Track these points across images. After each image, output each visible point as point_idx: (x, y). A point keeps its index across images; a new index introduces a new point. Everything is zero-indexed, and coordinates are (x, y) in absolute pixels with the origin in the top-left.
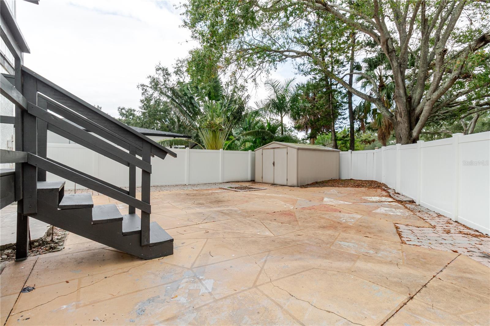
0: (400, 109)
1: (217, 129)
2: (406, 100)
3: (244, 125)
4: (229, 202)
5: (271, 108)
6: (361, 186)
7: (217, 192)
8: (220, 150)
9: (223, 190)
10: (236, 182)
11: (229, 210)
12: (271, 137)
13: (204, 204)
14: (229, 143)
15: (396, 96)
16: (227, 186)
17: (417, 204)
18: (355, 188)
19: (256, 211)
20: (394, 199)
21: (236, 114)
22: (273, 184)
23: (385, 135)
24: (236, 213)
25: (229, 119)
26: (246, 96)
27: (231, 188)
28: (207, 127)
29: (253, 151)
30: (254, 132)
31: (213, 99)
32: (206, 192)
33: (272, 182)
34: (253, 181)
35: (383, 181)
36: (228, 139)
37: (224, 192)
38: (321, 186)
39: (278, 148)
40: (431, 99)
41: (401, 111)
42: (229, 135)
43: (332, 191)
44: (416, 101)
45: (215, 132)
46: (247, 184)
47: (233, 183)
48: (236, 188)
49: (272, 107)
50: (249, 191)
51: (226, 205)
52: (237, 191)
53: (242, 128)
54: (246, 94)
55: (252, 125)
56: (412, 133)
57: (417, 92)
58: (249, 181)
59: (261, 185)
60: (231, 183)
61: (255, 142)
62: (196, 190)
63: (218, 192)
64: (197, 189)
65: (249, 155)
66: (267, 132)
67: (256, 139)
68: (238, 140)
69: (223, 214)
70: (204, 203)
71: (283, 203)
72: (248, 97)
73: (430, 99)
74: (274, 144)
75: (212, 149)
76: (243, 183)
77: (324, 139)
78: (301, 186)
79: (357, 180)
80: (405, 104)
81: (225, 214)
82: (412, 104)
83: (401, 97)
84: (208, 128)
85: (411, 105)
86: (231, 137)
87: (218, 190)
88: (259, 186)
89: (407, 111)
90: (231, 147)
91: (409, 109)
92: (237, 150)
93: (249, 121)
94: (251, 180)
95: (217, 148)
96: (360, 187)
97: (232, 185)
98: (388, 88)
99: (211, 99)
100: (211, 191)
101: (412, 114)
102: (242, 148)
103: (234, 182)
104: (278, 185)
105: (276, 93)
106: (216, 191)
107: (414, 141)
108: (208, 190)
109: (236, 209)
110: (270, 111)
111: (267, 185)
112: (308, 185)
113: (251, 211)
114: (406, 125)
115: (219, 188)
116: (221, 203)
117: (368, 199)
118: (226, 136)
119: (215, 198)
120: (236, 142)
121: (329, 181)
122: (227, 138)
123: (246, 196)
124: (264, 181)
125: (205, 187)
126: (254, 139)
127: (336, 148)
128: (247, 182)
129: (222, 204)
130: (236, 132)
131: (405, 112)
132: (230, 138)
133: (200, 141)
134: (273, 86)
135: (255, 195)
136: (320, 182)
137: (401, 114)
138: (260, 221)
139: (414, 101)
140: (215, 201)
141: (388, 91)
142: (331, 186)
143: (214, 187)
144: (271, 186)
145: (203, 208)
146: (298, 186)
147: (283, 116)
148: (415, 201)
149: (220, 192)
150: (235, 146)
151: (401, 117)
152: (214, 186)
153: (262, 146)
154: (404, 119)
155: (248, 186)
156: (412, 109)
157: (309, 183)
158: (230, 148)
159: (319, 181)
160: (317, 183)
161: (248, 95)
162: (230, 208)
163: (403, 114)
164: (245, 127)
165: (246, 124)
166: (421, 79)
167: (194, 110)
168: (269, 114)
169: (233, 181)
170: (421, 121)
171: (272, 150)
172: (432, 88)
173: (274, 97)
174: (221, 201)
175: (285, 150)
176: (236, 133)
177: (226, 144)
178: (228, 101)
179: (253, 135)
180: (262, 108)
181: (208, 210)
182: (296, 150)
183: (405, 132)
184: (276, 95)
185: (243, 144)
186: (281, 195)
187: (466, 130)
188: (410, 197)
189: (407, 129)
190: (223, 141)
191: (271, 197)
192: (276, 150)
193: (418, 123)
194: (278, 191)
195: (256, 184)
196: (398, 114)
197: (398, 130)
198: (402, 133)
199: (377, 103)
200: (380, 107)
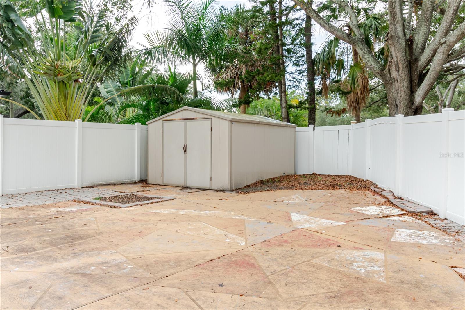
0: (397, 57)
1: (69, 78)
2: (406, 42)
3: (123, 78)
4: (101, 238)
5: (175, 46)
6: (337, 186)
7: (69, 212)
8: (76, 121)
9: (81, 204)
10: (110, 185)
11: (102, 263)
12: (177, 99)
13: (34, 250)
14: (93, 109)
15: (392, 36)
16: (90, 195)
17: (442, 217)
18: (330, 191)
19: (168, 262)
20: (402, 210)
21: (108, 52)
22: (185, 188)
23: (358, 102)
24: (119, 273)
25: (95, 60)
26: (129, 18)
27: (99, 199)
28: (46, 73)
29: (144, 123)
30: (144, 89)
31: (60, 17)
32: (42, 212)
33: (182, 183)
34: (144, 182)
35: (368, 177)
36: (91, 103)
37: (86, 210)
38: (273, 188)
39: (193, 119)
40: (447, 43)
41: (397, 60)
42: (94, 96)
43: (294, 197)
44: (420, 45)
45: (65, 84)
46: (134, 190)
47: (105, 188)
48: (111, 199)
49: (178, 44)
50: (141, 205)
51: (93, 250)
52: (115, 207)
53: (118, 83)
54: (130, 15)
55: (138, 78)
56: (414, 97)
57: (421, 32)
58: (136, 183)
59: (162, 190)
60: (99, 188)
61: (146, 108)
62: (20, 209)
63: (73, 212)
64: (21, 206)
65: (136, 131)
66: (170, 90)
67: (148, 102)
68: (111, 104)
69: (85, 280)
70: (37, 245)
71: (219, 232)
72: (133, 20)
73: (445, 42)
74: (185, 112)
75: (58, 118)
76: (124, 186)
77: (257, 107)
78: (236, 190)
79: (326, 176)
80: (404, 51)
81: (91, 277)
82: (414, 51)
83: (398, 37)
84: (49, 75)
85: (412, 52)
86: (96, 99)
87: (71, 206)
88: (157, 192)
89: (407, 61)
90: (97, 117)
91: (409, 58)
92: (110, 121)
93: (133, 70)
94: (139, 179)
95: (68, 118)
96: (337, 188)
97: (103, 193)
98: (366, 26)
99: (56, 15)
100: (54, 210)
101: (414, 67)
102: (120, 120)
103: (105, 185)
104: (193, 188)
105: (185, 21)
106: (68, 209)
107: (417, 111)
108: (50, 206)
109: (118, 258)
110: (172, 53)
111: (173, 188)
112: (248, 186)
113: (157, 262)
114: (406, 84)
115: (75, 201)
116: (80, 244)
117: (363, 212)
118: (87, 98)
119: (64, 228)
120: (108, 108)
121: (281, 177)
122: (89, 101)
123: (137, 218)
124: (165, 182)
125: (41, 200)
126: (145, 103)
127: (288, 121)
128: (132, 183)
129: (82, 247)
130: (106, 90)
131: (403, 62)
132: (95, 102)
133: (33, 106)
134: (179, 7)
135: (155, 213)
136: (268, 181)
137: (397, 66)
138: (186, 293)
139: (417, 46)
140: (64, 239)
141: (366, 31)
142: (289, 188)
143: (62, 198)
144: (182, 192)
145: (33, 262)
146: (232, 191)
147: (196, 63)
148: (436, 212)
149: (76, 211)
150: (105, 116)
151: (398, 71)
152: (63, 195)
153: (162, 114)
154: (402, 75)
155: (135, 194)
156: (413, 58)
157: (250, 183)
158: (94, 118)
159: (265, 178)
160: (262, 182)
161: (133, 18)
162: (103, 257)
163: (401, 66)
164: (126, 81)
165: (127, 75)
166: (428, 11)
167: (14, 35)
168: (171, 59)
169: (104, 183)
170: (430, 78)
171: (182, 123)
172: (444, 25)
173: (181, 26)
174: (80, 238)
175: (207, 123)
176: (108, 92)
177: (87, 112)
178: (91, 24)
179: (144, 95)
180: (159, 47)
181: (45, 268)
182: (227, 124)
183: (403, 96)
184: (184, 23)
185: (121, 113)
186: (208, 212)
187: (442, 101)
188: (425, 204)
189: (406, 91)
190: (82, 107)
191: (190, 218)
192: (189, 123)
193: (424, 82)
194: (198, 201)
195: (150, 188)
196: (394, 66)
197: (392, 92)
198: (399, 98)
199: (360, 47)
200: (364, 52)
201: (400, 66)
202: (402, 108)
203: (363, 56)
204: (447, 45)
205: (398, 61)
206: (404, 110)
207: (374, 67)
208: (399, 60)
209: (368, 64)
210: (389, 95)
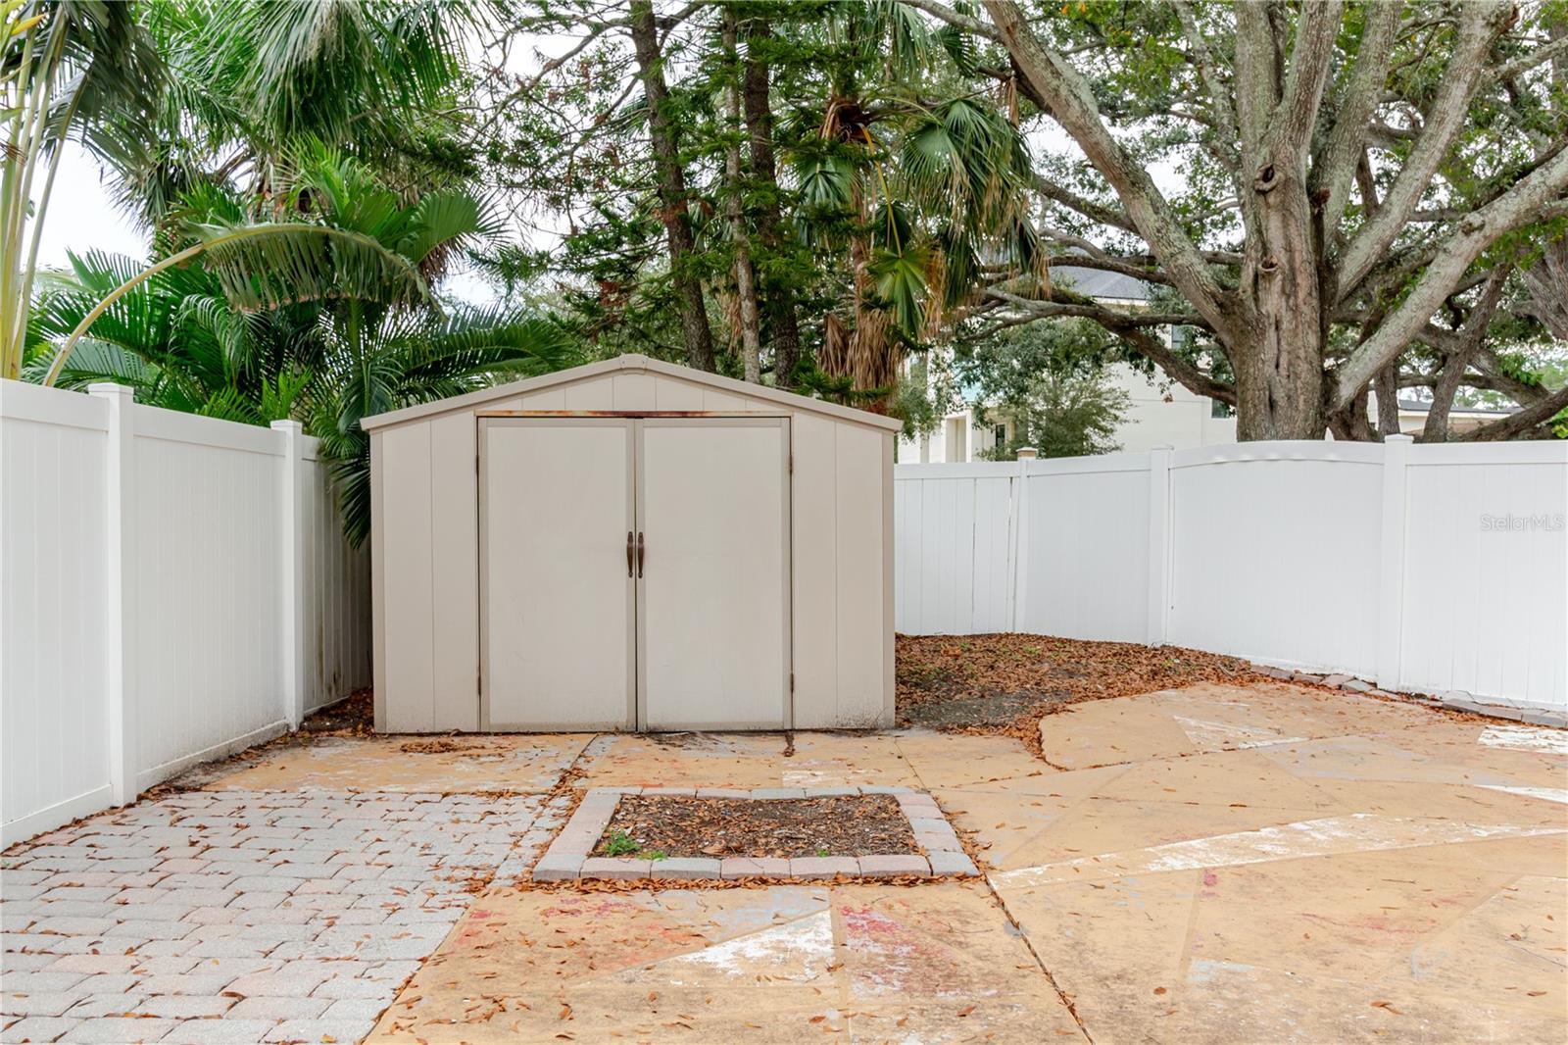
2: (1310, 207)
39: (684, 415)
56: (1336, 385)
74: (629, 382)
91: (1316, 258)
171: (616, 432)
192: (655, 433)
196: (1280, 277)
197: (1264, 363)
198: (1284, 381)
199: (1151, 199)
200: (1164, 220)
201: (1299, 280)
202: (1302, 415)
203: (1159, 231)
204: (1485, 237)
205: (1297, 265)
206: (1306, 420)
207: (1199, 272)
208: (1298, 261)
209: (1180, 262)
210: (1252, 370)
